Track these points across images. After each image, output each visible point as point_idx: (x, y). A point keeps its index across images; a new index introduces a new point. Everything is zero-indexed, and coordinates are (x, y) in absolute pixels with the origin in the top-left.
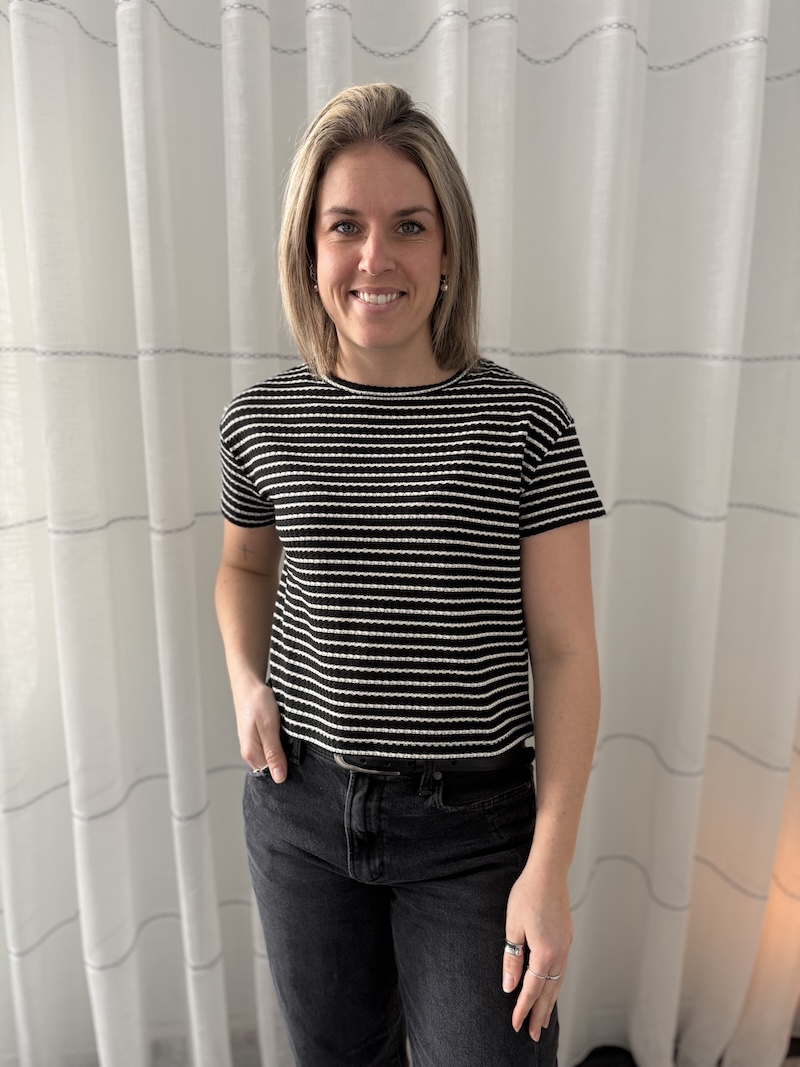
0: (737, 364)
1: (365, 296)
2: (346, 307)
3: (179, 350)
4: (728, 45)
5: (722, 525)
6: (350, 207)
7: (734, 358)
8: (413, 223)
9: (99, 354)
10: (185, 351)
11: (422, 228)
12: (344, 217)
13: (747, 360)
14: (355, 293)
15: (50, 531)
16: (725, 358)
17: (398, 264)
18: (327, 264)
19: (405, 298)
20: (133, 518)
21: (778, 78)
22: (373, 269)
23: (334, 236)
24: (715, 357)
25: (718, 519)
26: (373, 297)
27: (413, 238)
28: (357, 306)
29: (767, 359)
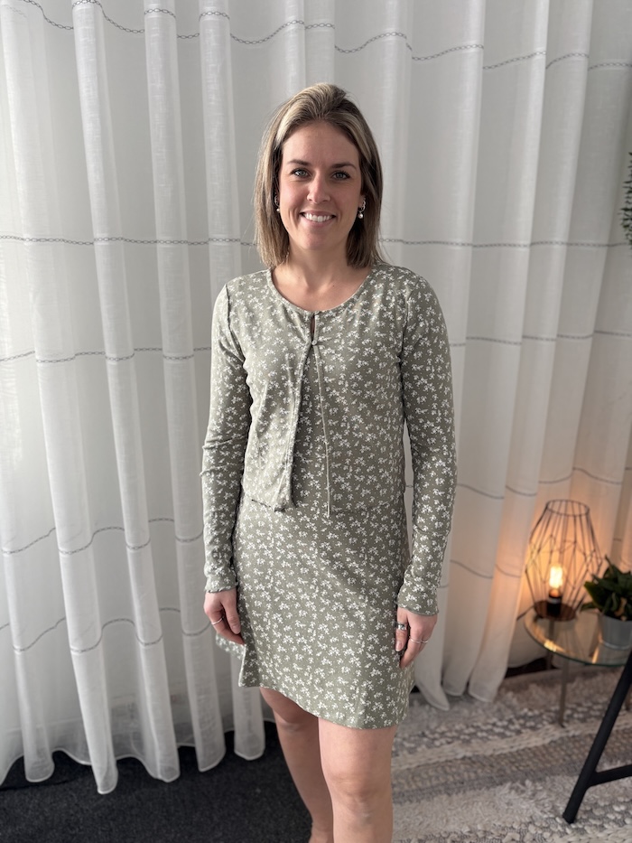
0: (470, 248)
1: (309, 216)
2: (297, 221)
4: (460, 48)
5: (463, 348)
6: (304, 160)
7: (468, 245)
8: (343, 173)
11: (348, 177)
12: (301, 166)
13: (475, 246)
14: (303, 214)
15: (38, 361)
16: (463, 245)
17: (331, 198)
18: (287, 196)
19: (334, 220)
21: (490, 68)
22: (316, 200)
23: (293, 178)
24: (457, 244)
25: (460, 345)
26: (315, 217)
27: (343, 182)
28: (304, 222)
29: (487, 246)
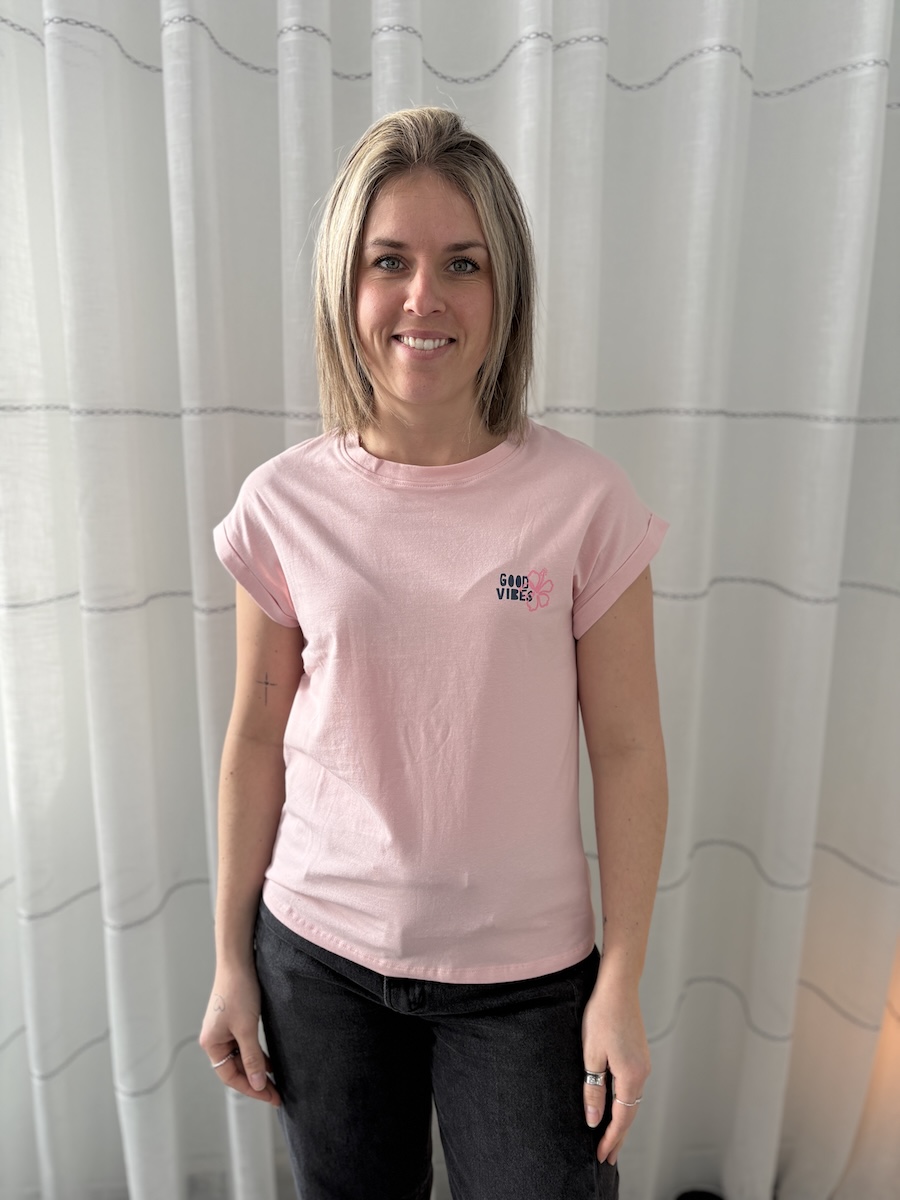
0: (852, 427)
1: (411, 341)
2: (387, 353)
3: (227, 409)
4: (844, 69)
5: (833, 608)
6: (397, 239)
7: (849, 420)
8: (466, 261)
9: (139, 412)
10: (234, 409)
11: (476, 267)
12: (388, 250)
13: (862, 422)
14: (398, 338)
15: (82, 608)
16: (838, 420)
17: (448, 306)
18: (369, 306)
19: (453, 347)
20: (173, 594)
22: (420, 308)
23: (378, 273)
24: (827, 419)
25: (828, 601)
26: (419, 342)
27: (466, 278)
28: (401, 352)
29: (886, 420)
